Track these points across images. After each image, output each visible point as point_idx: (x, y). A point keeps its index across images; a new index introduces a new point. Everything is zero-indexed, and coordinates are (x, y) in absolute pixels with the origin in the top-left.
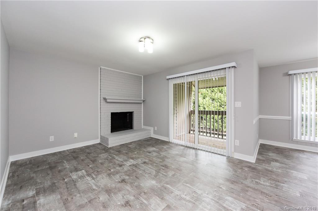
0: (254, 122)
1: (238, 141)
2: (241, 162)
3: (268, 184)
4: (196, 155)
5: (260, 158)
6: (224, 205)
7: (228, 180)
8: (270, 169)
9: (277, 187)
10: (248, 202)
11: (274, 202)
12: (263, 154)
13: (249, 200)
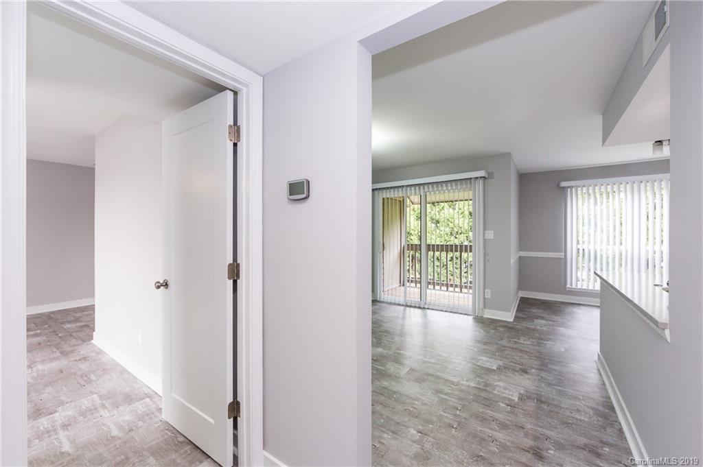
0: (512, 261)
1: (489, 291)
2: (493, 321)
3: (528, 343)
4: (425, 316)
5: (520, 315)
6: (479, 364)
7: (479, 342)
8: (533, 327)
9: (539, 345)
10: (505, 360)
11: (535, 358)
12: (525, 311)
13: (506, 358)
